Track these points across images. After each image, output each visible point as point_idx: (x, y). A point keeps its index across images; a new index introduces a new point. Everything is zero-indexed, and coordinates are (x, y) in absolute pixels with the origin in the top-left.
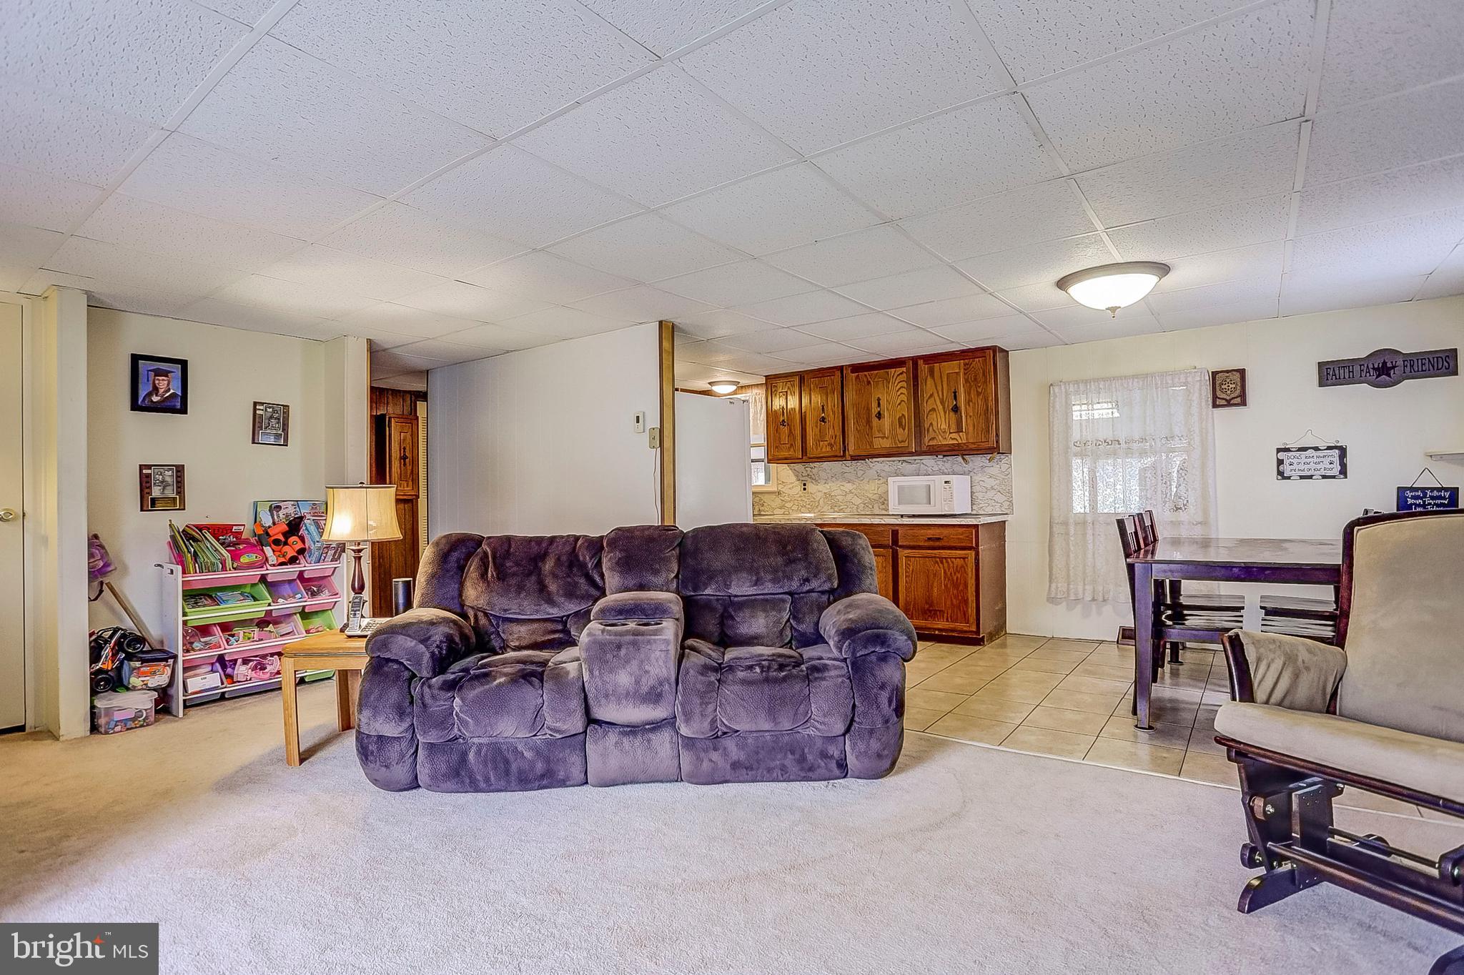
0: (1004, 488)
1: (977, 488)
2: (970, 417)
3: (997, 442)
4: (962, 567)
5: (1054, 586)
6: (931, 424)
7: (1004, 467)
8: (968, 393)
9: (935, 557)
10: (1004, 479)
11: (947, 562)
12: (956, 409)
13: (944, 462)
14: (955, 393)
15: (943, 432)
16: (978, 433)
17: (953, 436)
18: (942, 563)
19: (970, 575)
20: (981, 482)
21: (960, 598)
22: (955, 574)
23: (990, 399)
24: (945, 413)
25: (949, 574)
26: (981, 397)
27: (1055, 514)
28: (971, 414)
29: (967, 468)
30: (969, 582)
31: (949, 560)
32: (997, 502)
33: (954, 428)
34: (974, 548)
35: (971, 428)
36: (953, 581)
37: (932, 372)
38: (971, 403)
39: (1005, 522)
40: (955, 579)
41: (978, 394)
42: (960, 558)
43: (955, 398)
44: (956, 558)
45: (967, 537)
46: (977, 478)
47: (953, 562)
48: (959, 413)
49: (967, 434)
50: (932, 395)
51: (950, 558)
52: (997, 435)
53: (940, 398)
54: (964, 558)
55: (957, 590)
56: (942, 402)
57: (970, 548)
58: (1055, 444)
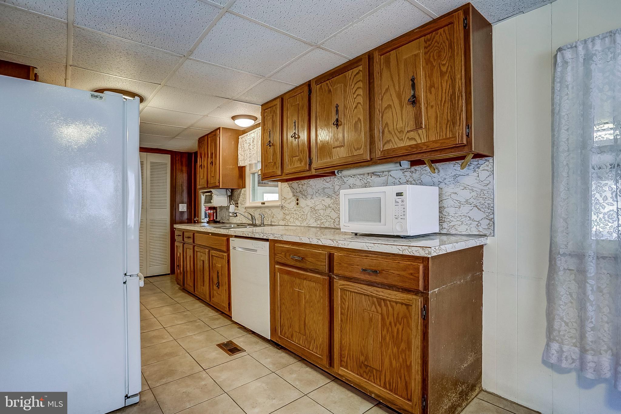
0: (483, 202)
1: (447, 203)
2: (432, 107)
3: (468, 136)
4: (405, 317)
5: (555, 346)
6: (387, 124)
7: (483, 175)
8: (429, 76)
9: (372, 296)
10: (482, 190)
11: (386, 305)
12: (414, 101)
13: (412, 172)
14: (413, 80)
15: (400, 132)
16: (441, 128)
17: (412, 135)
18: (380, 305)
19: (414, 330)
20: (453, 195)
21: (401, 360)
22: (395, 325)
23: (458, 76)
24: (402, 107)
25: (388, 323)
26: (446, 78)
27: (560, 239)
28: (433, 103)
29: (436, 177)
30: (413, 341)
31: (388, 303)
32: (473, 220)
33: (412, 124)
34: (422, 293)
35: (433, 121)
36: (392, 332)
37: (388, 62)
38: (433, 89)
39: (481, 247)
40: (396, 330)
41: (442, 74)
42: (402, 304)
43: (413, 86)
44: (396, 303)
45: (411, 274)
46: (448, 190)
47: (393, 307)
48: (418, 105)
49: (428, 129)
50: (387, 90)
51: (390, 301)
52: (468, 126)
53: (395, 91)
54: (408, 306)
55: (398, 348)
56: (399, 96)
57: (416, 292)
58: (563, 136)
